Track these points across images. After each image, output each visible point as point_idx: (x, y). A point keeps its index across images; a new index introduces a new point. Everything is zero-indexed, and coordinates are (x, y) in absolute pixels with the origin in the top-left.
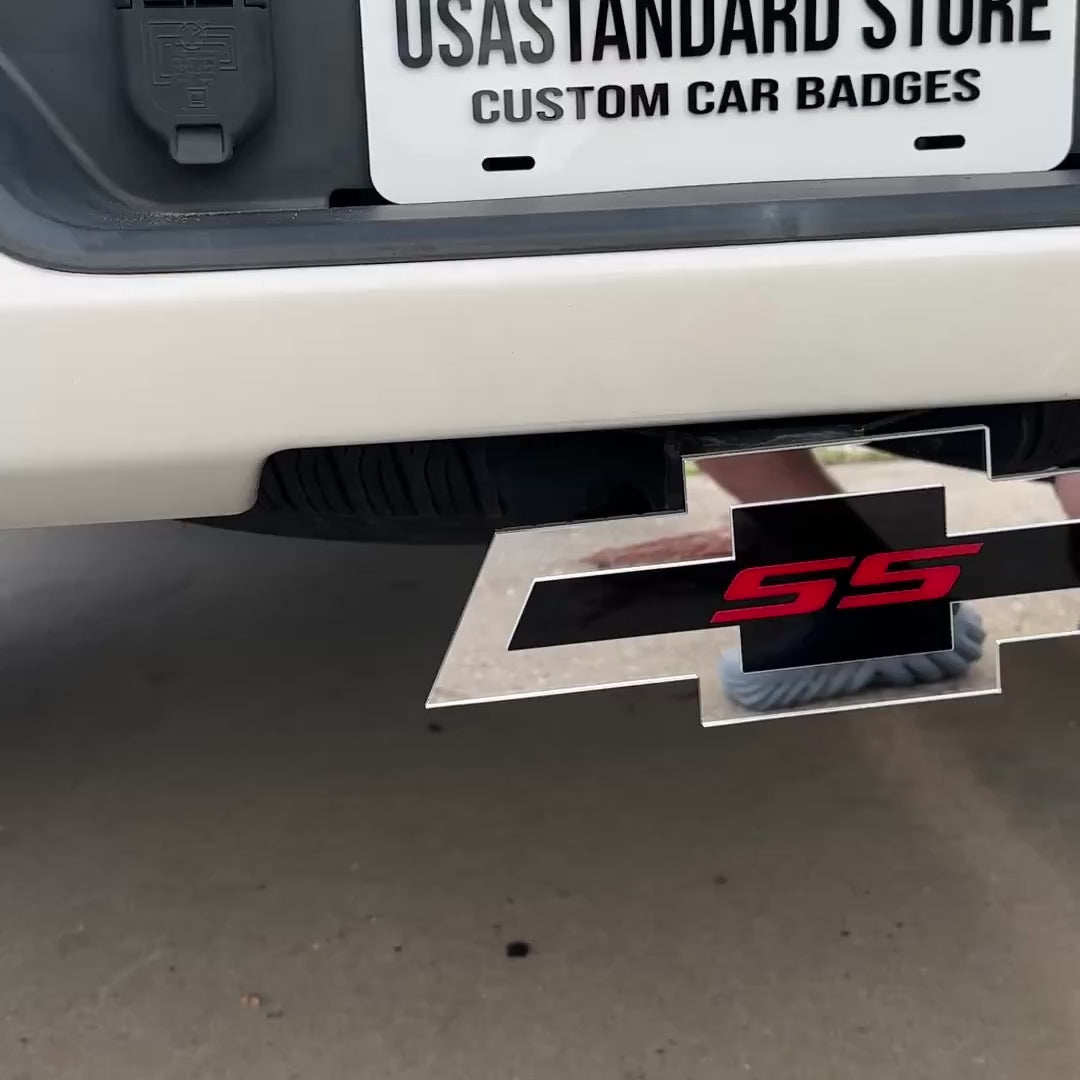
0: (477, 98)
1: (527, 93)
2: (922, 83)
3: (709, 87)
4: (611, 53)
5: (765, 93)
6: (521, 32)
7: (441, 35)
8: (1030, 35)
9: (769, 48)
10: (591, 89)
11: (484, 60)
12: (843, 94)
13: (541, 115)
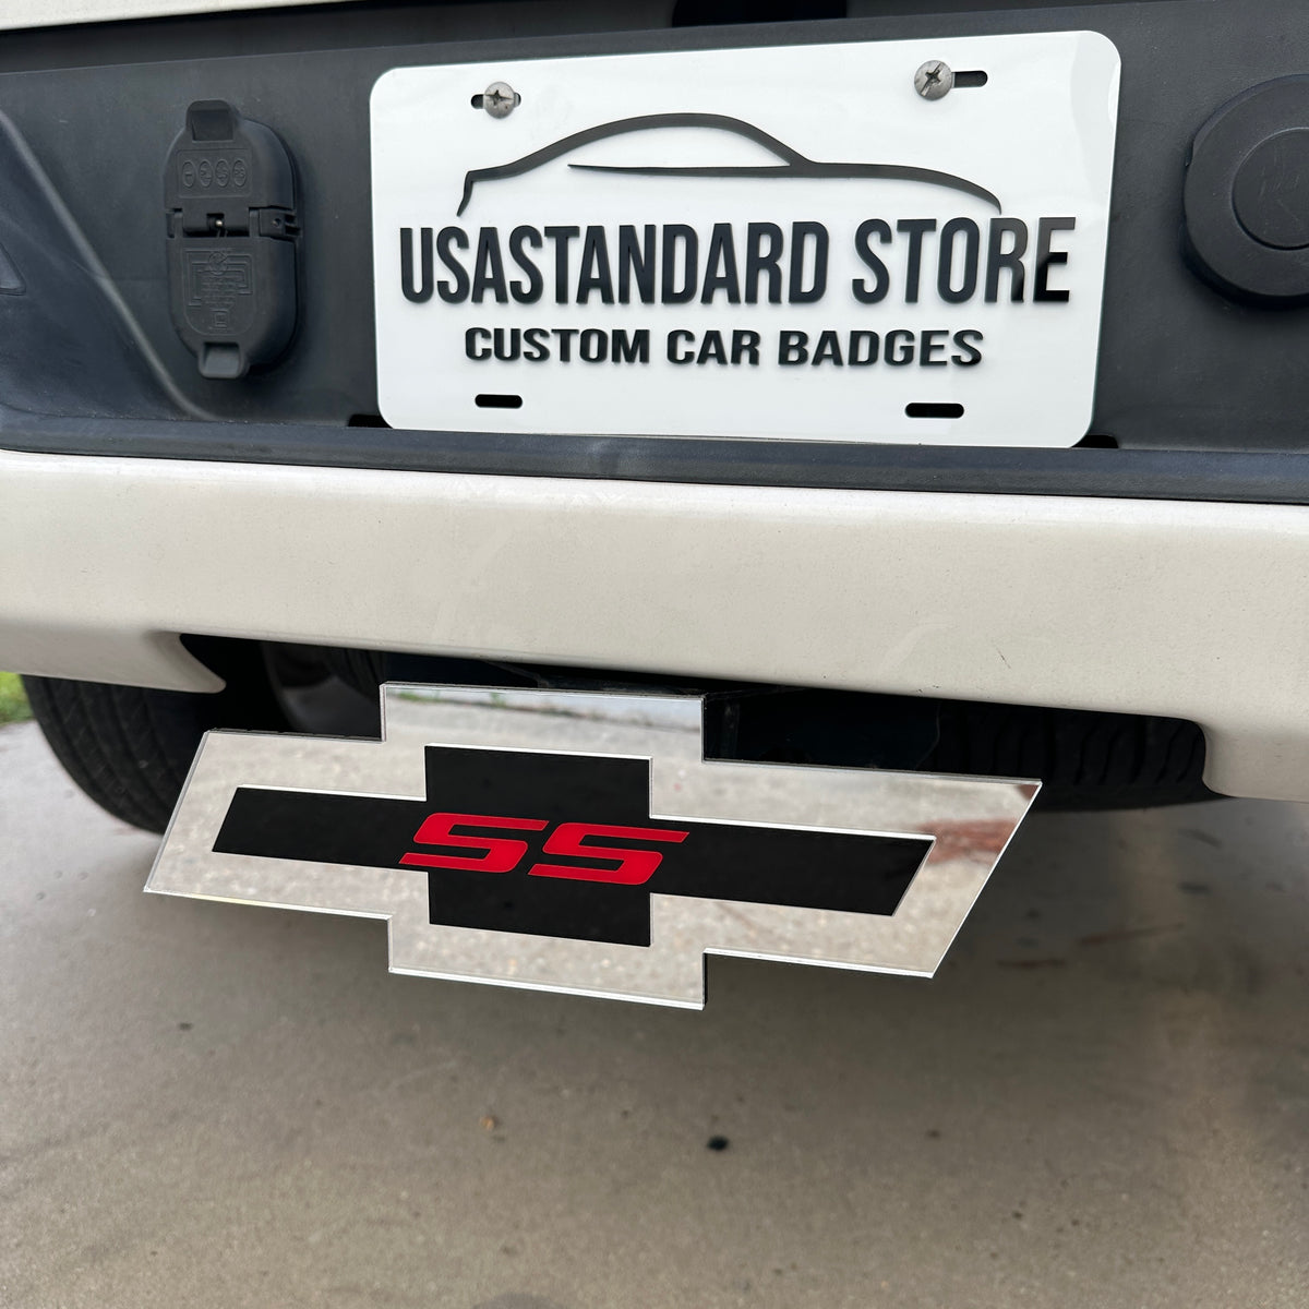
0: (471, 335)
1: (515, 333)
2: (917, 344)
3: (690, 337)
4: (595, 296)
5: (746, 346)
6: (512, 272)
7: (441, 272)
8: (1044, 295)
9: (752, 298)
10: (576, 331)
11: (478, 299)
12: (828, 351)
13: (528, 356)
